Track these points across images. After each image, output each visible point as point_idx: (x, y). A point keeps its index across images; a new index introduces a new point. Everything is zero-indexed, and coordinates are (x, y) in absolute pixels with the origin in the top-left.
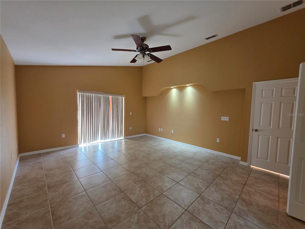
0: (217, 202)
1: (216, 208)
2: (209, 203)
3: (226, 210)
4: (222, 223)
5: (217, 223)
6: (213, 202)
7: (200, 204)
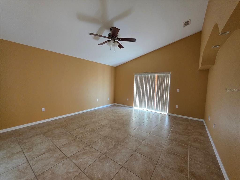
0: (53, 168)
1: (47, 165)
2: (56, 161)
3: (41, 173)
4: (34, 165)
5: (36, 162)
6: (55, 164)
7: (58, 156)
